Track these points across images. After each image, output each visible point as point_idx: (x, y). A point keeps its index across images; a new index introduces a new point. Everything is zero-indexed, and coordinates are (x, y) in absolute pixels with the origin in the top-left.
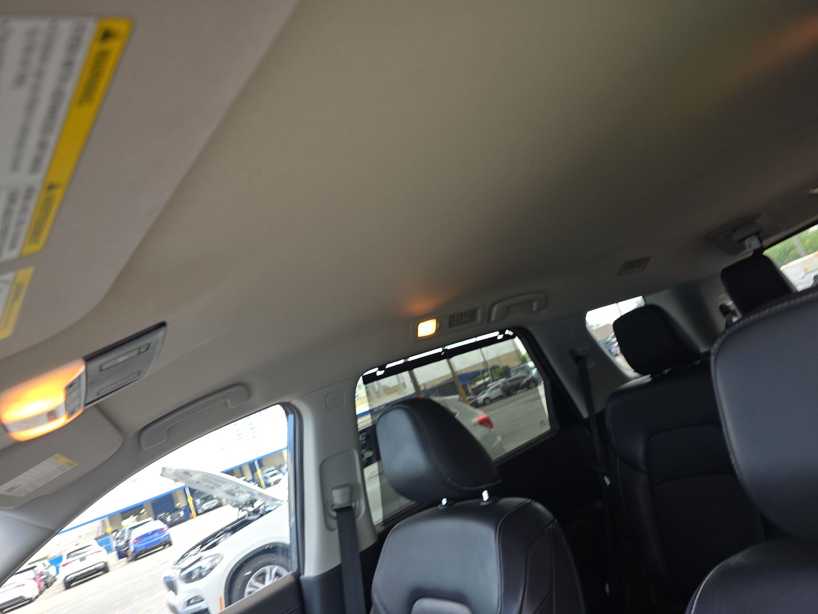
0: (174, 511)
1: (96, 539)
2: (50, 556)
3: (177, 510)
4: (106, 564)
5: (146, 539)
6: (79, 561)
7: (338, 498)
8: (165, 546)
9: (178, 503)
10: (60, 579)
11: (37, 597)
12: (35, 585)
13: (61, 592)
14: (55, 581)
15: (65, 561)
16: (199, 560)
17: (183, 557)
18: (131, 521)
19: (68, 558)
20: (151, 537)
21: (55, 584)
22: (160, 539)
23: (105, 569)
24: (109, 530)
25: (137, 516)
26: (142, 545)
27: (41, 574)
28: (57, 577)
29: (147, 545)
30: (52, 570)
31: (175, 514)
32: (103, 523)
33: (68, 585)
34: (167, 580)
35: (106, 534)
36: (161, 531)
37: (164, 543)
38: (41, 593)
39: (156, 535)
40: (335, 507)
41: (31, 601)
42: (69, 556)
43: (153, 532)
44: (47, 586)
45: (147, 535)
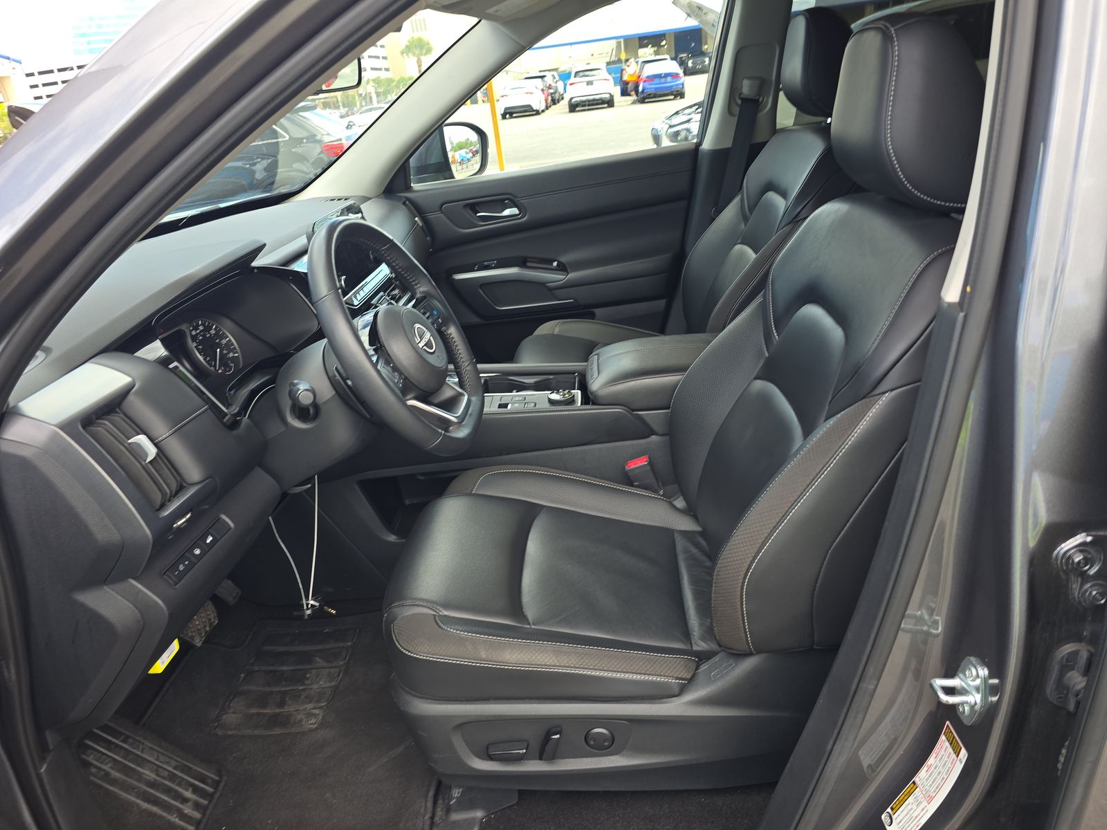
0: (699, 55)
1: (608, 64)
2: (560, 70)
3: (703, 54)
4: (612, 96)
5: (657, 81)
6: (585, 83)
7: (746, 88)
8: (676, 96)
9: (706, 44)
10: (567, 98)
11: (543, 111)
12: (542, 97)
13: (565, 113)
14: (563, 99)
15: (572, 80)
16: (688, 121)
17: (677, 113)
18: (647, 53)
19: (575, 77)
20: (663, 80)
21: (562, 102)
22: (672, 86)
23: (610, 103)
24: (623, 56)
25: (656, 48)
26: (651, 87)
27: (550, 87)
28: (565, 95)
29: (656, 89)
30: (560, 85)
31: (699, 60)
32: (619, 44)
33: (573, 107)
34: (654, 132)
35: (619, 61)
36: (675, 76)
37: (675, 93)
38: (547, 108)
39: (669, 79)
40: (742, 96)
41: (538, 113)
42: (577, 73)
43: (667, 75)
44: (554, 102)
45: (659, 76)
